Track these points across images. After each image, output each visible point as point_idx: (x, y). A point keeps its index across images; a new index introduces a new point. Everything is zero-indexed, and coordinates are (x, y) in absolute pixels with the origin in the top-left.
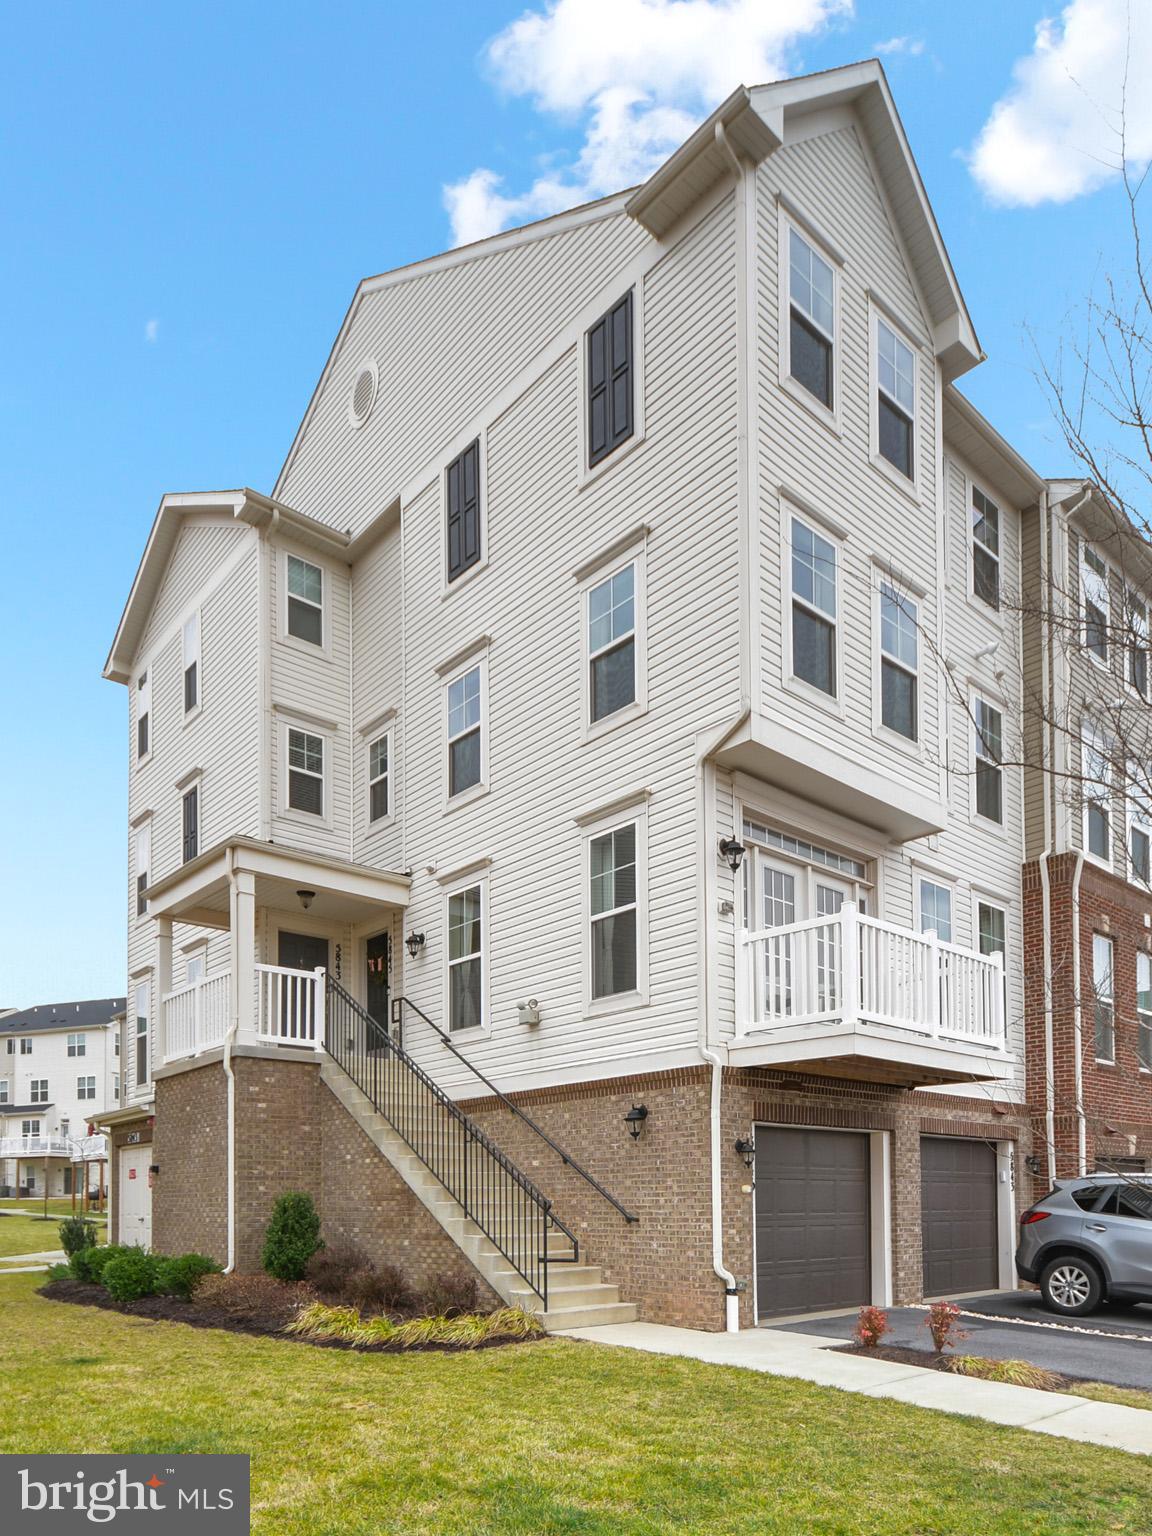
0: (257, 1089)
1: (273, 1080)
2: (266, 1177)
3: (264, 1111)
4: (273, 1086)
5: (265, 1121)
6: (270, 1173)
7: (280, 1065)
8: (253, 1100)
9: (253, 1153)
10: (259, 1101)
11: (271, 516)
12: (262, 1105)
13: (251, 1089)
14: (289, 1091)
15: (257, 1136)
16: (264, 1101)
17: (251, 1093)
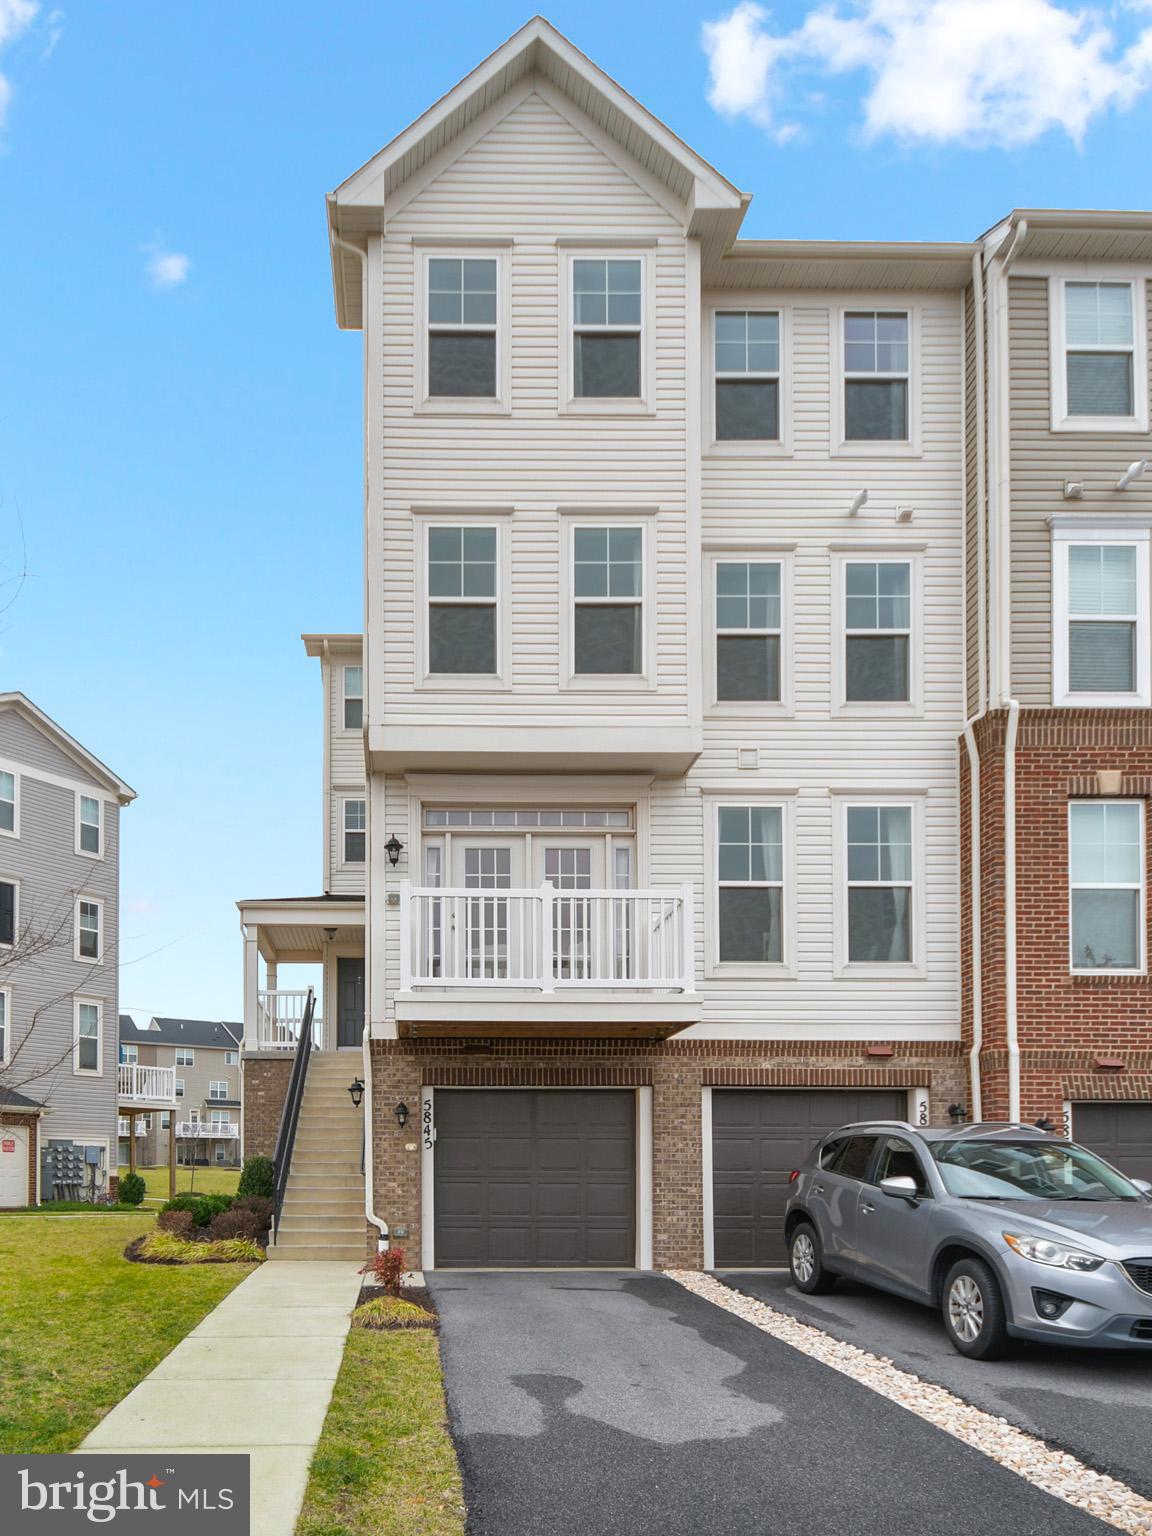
0: (257, 1082)
1: (269, 1074)
2: (265, 1146)
3: (262, 1097)
4: (270, 1079)
5: (264, 1105)
6: (267, 1143)
7: (275, 1063)
8: (254, 1090)
9: (255, 1128)
10: (259, 1090)
11: (323, 645)
12: (262, 1093)
13: (254, 1082)
14: (282, 1082)
15: (258, 1116)
16: (263, 1090)
17: (253, 1085)
